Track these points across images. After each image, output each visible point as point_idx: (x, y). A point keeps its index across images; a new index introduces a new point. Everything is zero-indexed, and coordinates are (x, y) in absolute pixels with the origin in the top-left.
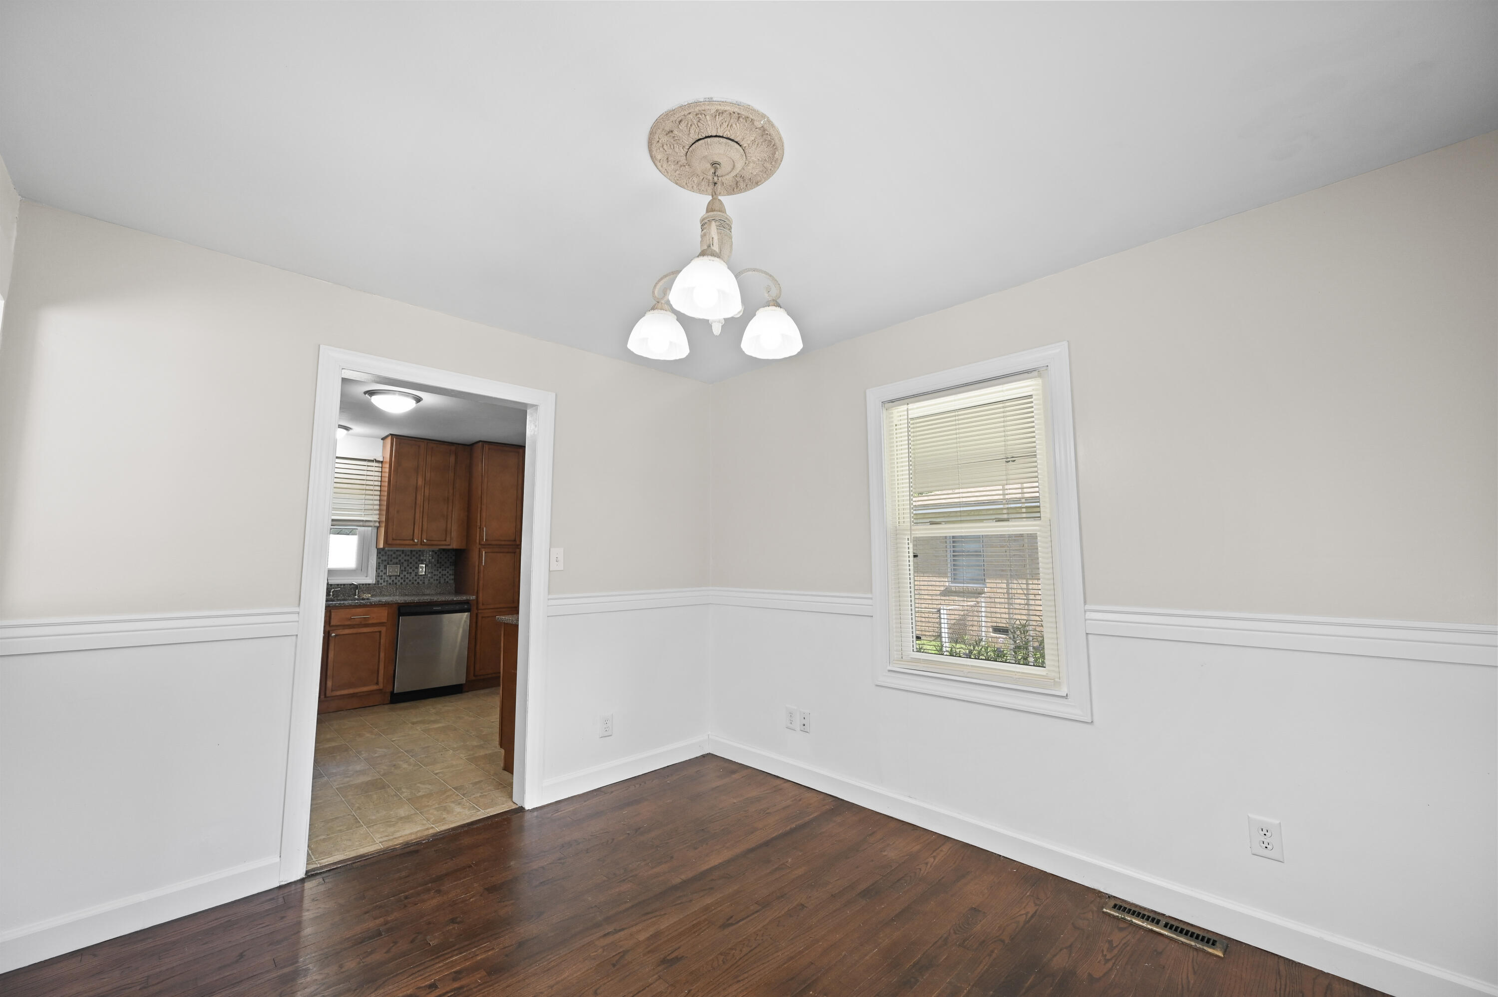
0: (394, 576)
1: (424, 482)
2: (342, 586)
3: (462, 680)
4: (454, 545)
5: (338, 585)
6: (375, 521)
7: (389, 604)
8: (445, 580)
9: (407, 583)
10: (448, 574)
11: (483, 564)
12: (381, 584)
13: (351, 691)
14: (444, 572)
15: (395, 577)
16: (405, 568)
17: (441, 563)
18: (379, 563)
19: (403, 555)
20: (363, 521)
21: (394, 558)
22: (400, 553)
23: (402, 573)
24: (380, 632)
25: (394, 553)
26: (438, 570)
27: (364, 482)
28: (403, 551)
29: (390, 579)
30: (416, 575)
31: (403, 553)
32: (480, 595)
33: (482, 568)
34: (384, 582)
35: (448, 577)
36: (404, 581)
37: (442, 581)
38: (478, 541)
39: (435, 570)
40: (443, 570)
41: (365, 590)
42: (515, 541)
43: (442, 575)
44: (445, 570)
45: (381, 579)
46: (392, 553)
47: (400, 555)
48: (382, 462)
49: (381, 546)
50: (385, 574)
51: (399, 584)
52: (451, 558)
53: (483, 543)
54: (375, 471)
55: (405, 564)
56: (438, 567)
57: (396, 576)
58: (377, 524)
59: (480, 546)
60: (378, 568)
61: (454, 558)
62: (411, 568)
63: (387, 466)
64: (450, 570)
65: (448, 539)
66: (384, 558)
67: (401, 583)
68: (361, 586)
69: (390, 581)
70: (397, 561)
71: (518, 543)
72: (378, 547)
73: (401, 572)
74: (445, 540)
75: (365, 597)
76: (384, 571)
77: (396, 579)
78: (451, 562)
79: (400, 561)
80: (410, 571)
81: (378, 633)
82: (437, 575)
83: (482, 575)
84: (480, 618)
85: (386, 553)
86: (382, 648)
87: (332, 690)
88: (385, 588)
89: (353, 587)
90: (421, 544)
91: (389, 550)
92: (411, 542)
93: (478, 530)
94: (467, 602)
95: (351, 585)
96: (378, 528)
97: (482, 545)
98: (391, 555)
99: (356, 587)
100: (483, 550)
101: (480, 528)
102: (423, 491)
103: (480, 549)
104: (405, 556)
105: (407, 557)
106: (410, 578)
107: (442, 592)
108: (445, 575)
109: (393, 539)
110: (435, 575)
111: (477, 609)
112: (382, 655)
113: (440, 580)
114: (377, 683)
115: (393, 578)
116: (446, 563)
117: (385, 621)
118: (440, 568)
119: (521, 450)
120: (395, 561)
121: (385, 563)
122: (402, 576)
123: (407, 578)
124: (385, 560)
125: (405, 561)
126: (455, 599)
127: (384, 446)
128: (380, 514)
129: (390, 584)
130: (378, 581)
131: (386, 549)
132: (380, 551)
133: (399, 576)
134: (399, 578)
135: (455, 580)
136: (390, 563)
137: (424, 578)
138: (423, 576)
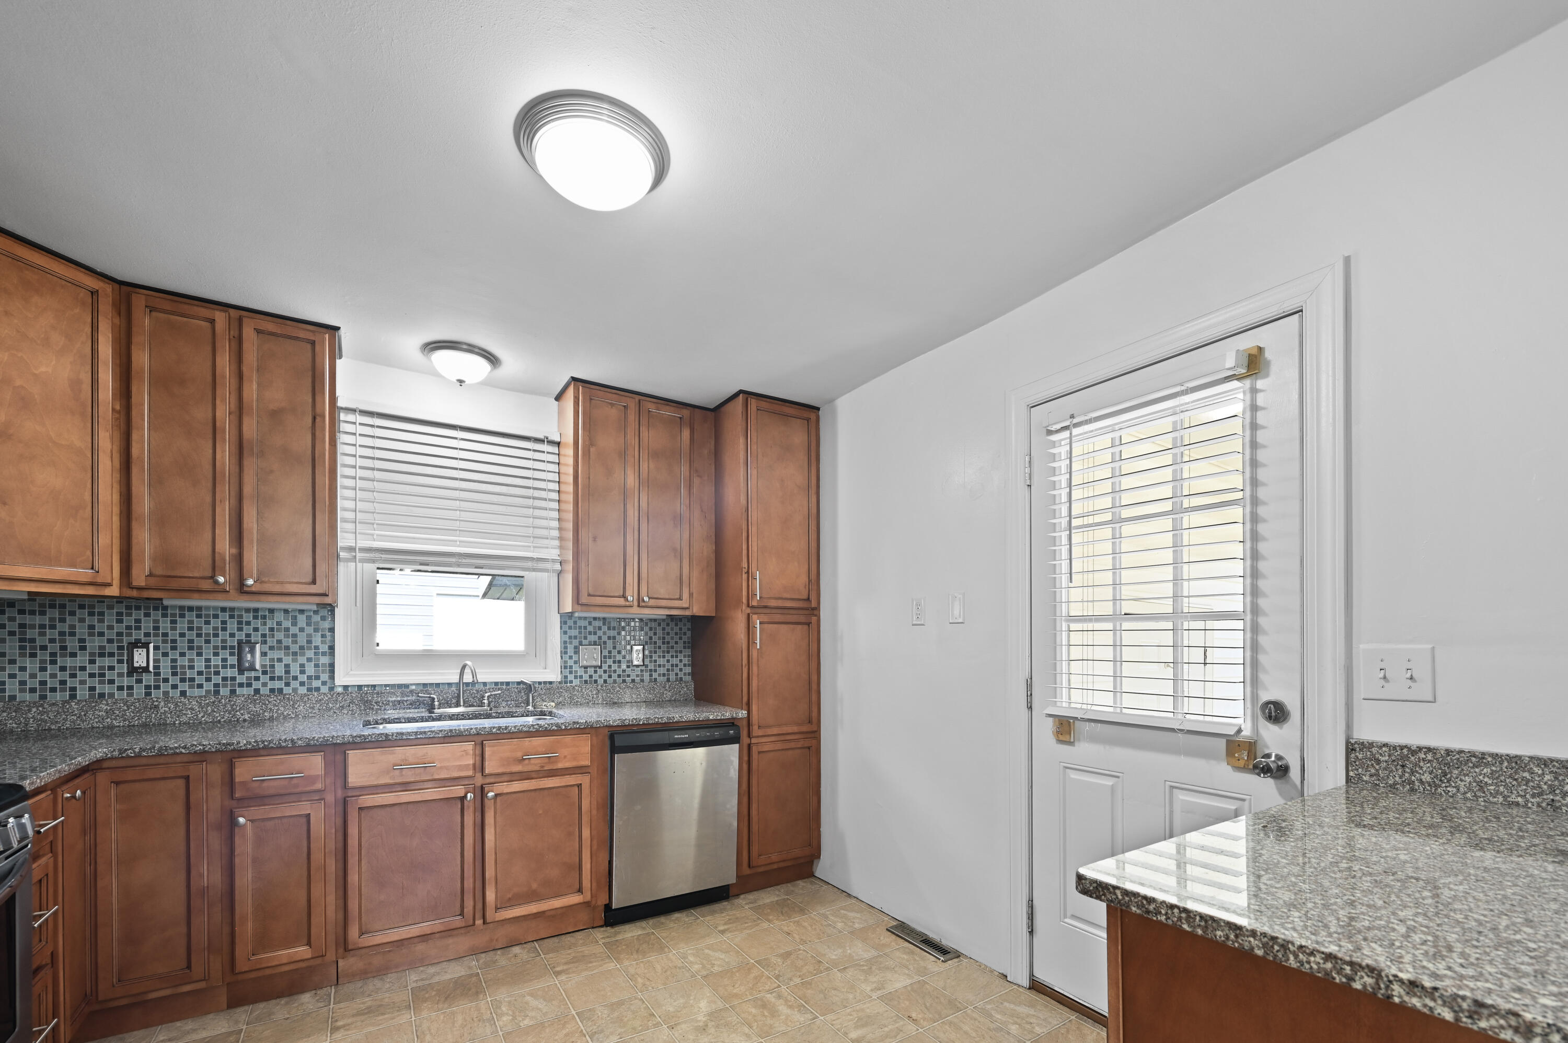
0: (591, 667)
1: (637, 481)
2: (504, 687)
3: (729, 877)
4: (697, 610)
5: (496, 684)
6: (554, 561)
7: (592, 727)
8: (677, 674)
9: (615, 681)
10: (682, 664)
11: (758, 647)
12: (571, 682)
13: (533, 908)
14: (675, 661)
15: (593, 669)
16: (610, 652)
17: (668, 643)
18: (565, 642)
19: (605, 628)
20: (532, 559)
21: (590, 633)
22: (601, 623)
23: (605, 662)
24: (579, 786)
25: (591, 623)
26: (664, 657)
27: (530, 492)
28: (604, 619)
29: (586, 672)
30: (628, 667)
31: (604, 624)
32: (754, 708)
33: (754, 654)
34: (576, 677)
35: (681, 670)
36: (610, 676)
37: (672, 677)
38: (744, 600)
39: (659, 657)
40: (672, 656)
41: (545, 694)
42: (808, 599)
43: (672, 665)
44: (677, 657)
45: (571, 672)
46: (585, 623)
47: (600, 628)
48: (558, 444)
49: (568, 608)
50: (576, 662)
51: (601, 681)
52: (685, 634)
53: (754, 603)
54: (548, 462)
55: (609, 645)
56: (664, 652)
57: (595, 667)
58: (558, 567)
59: (749, 610)
60: (564, 652)
61: (689, 634)
62: (619, 652)
63: (570, 452)
64: (685, 656)
65: (686, 595)
66: (574, 632)
67: (605, 681)
68: (537, 685)
69: (586, 677)
70: (596, 638)
71: (814, 605)
72: (561, 612)
73: (604, 659)
74: (680, 599)
75: (545, 709)
76: (575, 658)
77: (596, 672)
78: (685, 643)
79: (600, 638)
80: (618, 657)
81: (576, 788)
82: (664, 666)
83: (755, 669)
84: (755, 755)
85: (575, 623)
86: (585, 819)
87: (497, 909)
88: (577, 691)
89: (523, 689)
90: (639, 606)
91: (580, 618)
92: (621, 601)
93: (745, 576)
94: (731, 723)
95: (519, 683)
96: (560, 573)
97: (753, 607)
98: (585, 628)
99: (528, 688)
100: (755, 617)
101: (748, 572)
102: (636, 500)
103: (749, 615)
104: (609, 629)
105: (612, 631)
106: (619, 672)
107: (673, 698)
108: (677, 665)
109: (589, 595)
110: (660, 666)
111: (749, 736)
112: (586, 833)
113: (669, 675)
114: (580, 890)
115: (591, 671)
116: (676, 643)
117: (588, 763)
118: (668, 652)
119: (813, 416)
120: (592, 638)
121: (576, 642)
122: (605, 667)
123: (615, 671)
124: (575, 637)
125: (609, 638)
126: (711, 718)
127: (561, 413)
128: (561, 547)
129: (586, 682)
130: (566, 677)
131: (576, 615)
132: (566, 618)
133: (601, 667)
134: (600, 671)
135: (693, 674)
136: (584, 642)
137: (642, 671)
138: (640, 668)
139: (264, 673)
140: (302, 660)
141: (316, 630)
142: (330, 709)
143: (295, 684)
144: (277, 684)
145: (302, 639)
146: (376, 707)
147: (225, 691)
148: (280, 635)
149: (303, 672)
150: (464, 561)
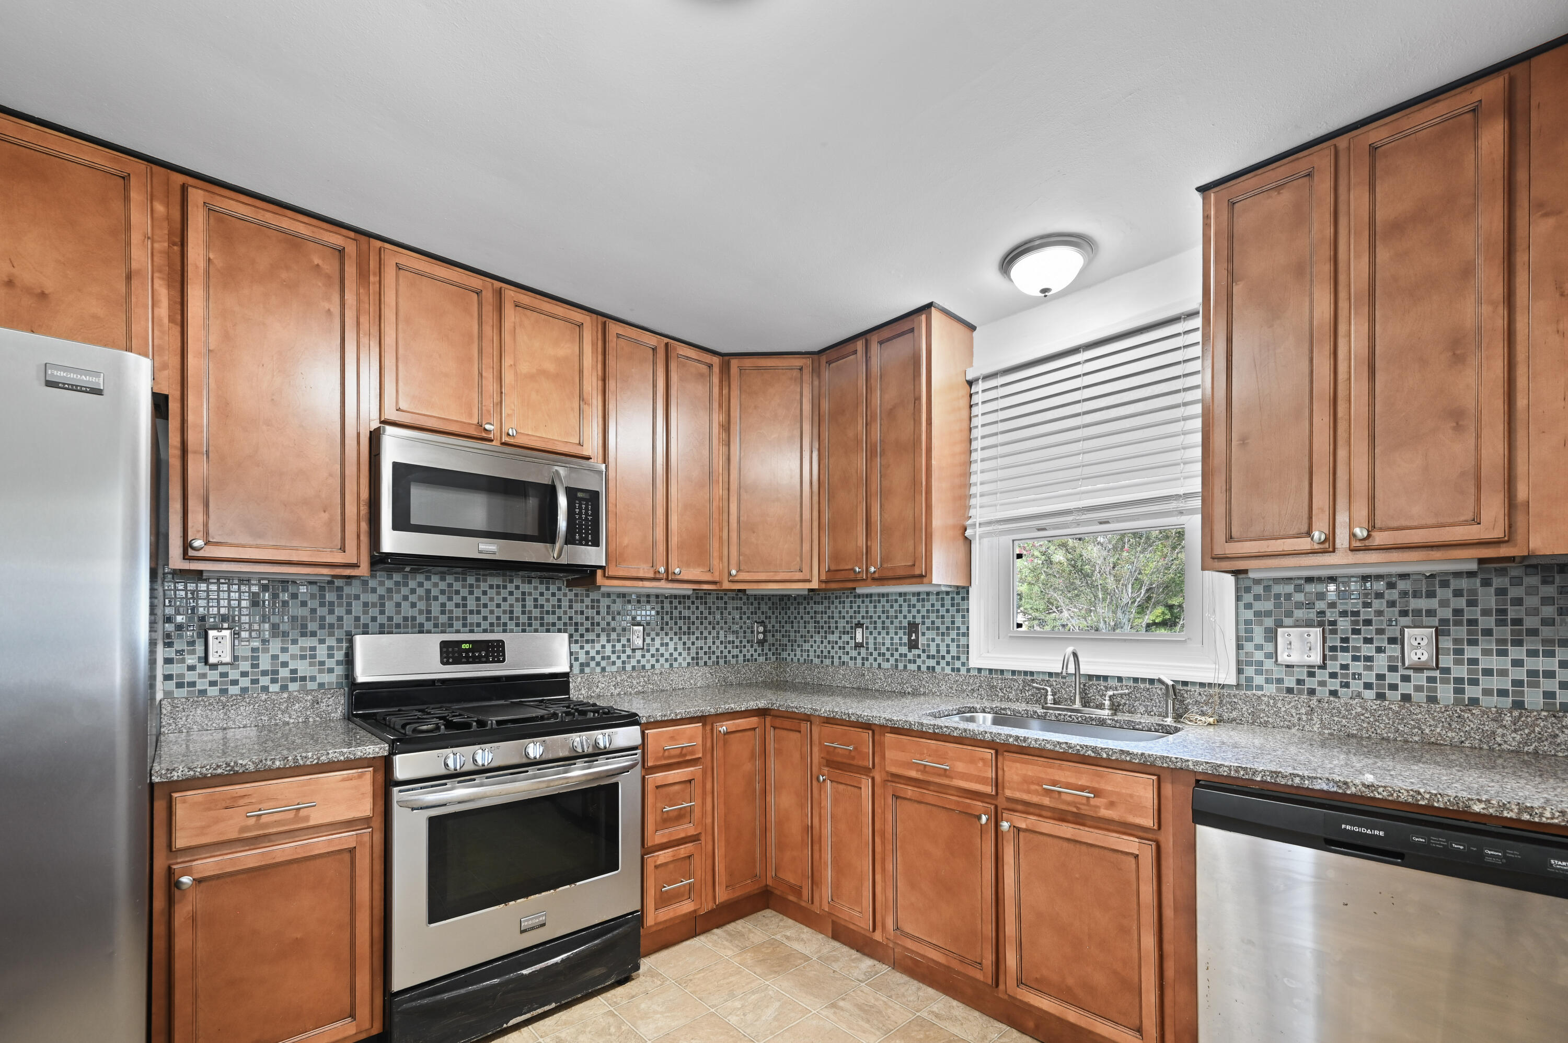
0: (1302, 665)
9: (1358, 695)
12: (1256, 688)
15: (1306, 670)
16: (1345, 640)
18: (1246, 623)
21: (1299, 605)
23: (1334, 659)
25: (1298, 589)
26: (1503, 653)
29: (1290, 674)
30: (1392, 668)
31: (1333, 588)
34: (1268, 681)
36: (1345, 685)
39: (1488, 653)
40: (1532, 653)
41: (1205, 702)
43: (1532, 673)
45: (1257, 672)
46: (1289, 589)
47: (1322, 596)
50: (1268, 656)
51: (1322, 693)
55: (1344, 624)
56: (1502, 643)
57: (1311, 666)
60: (1244, 637)
62: (1368, 641)
66: (1263, 606)
68: (1179, 687)
69: (1290, 682)
70: (1312, 615)
73: (1329, 652)
76: (1269, 647)
77: (1311, 675)
79: (1323, 614)
80: (1366, 650)
82: (1503, 673)
85: (1268, 588)
88: (1268, 705)
98: (1289, 596)
99: (1166, 691)
104: (1343, 597)
105: (1350, 602)
106: (1370, 677)
110: (1490, 672)
113: (1518, 693)
115: (1301, 673)
118: (1517, 644)
120: (1305, 614)
121: (1269, 622)
122: (1334, 667)
123: (1357, 676)
124: (1266, 614)
125: (1344, 614)
129: (1290, 690)
130: (1247, 679)
132: (1247, 582)
133: (1323, 666)
134: (1322, 675)
136: (1287, 621)
137: (1431, 680)
138: (1426, 674)
139: (924, 651)
140: (948, 640)
141: (958, 611)
142: (964, 691)
143: (943, 663)
144: (932, 663)
145: (948, 620)
146: (1001, 694)
147: (901, 666)
148: (933, 616)
149: (948, 652)
150: (1084, 517)
